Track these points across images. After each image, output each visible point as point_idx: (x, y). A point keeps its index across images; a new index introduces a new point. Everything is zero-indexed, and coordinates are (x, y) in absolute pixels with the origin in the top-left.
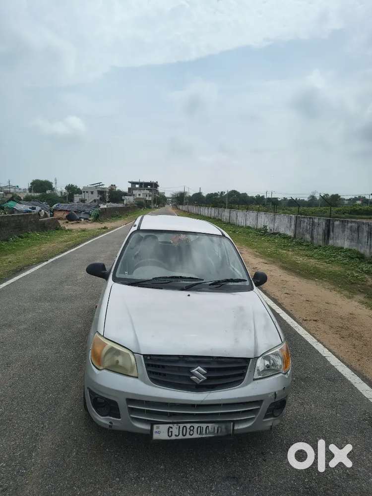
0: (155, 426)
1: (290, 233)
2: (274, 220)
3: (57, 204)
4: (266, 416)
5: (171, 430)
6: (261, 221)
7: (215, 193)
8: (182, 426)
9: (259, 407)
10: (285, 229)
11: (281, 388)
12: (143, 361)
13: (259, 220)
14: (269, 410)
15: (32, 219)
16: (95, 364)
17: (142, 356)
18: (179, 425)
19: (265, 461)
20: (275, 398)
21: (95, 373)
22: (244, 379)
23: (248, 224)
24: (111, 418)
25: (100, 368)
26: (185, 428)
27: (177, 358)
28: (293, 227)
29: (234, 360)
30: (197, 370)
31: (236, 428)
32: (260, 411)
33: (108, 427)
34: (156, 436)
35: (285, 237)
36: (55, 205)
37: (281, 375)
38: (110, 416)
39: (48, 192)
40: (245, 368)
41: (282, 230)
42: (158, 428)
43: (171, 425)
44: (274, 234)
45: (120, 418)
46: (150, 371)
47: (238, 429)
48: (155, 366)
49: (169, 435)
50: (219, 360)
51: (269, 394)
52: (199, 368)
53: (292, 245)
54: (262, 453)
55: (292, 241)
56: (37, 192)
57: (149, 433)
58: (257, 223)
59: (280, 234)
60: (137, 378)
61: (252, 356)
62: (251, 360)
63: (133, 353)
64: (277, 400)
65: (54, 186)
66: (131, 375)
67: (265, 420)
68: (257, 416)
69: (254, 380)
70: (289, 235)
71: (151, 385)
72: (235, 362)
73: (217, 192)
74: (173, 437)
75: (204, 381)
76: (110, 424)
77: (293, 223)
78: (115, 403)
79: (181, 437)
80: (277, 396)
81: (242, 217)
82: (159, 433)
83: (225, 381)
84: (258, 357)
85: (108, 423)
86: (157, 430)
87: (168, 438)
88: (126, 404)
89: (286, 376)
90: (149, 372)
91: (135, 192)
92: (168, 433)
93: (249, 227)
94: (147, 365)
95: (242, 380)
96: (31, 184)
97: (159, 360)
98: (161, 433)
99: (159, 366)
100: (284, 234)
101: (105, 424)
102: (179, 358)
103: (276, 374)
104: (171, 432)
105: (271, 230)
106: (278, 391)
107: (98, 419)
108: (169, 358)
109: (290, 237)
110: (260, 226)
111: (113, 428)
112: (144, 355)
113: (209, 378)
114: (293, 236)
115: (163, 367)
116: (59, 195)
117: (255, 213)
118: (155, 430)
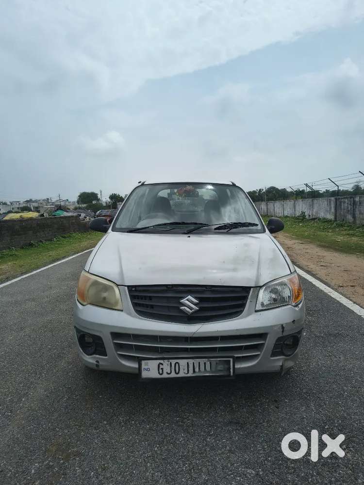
0: (143, 362)
1: (330, 217)
2: (312, 206)
3: (100, 211)
4: (274, 354)
5: (161, 366)
6: (299, 208)
7: (254, 191)
8: (173, 362)
9: (264, 342)
10: (324, 213)
11: (289, 320)
12: (127, 293)
13: (297, 208)
14: (276, 346)
15: (74, 221)
16: (80, 301)
17: (126, 288)
18: (170, 360)
19: (277, 408)
20: (283, 332)
21: (80, 309)
22: (243, 310)
23: (286, 214)
24: (97, 356)
25: (85, 304)
26: (177, 365)
27: (165, 288)
28: (333, 210)
29: (231, 289)
30: (187, 300)
31: (238, 366)
32: (265, 346)
33: (95, 367)
34: (145, 374)
35: (326, 221)
36: (98, 212)
37: (290, 306)
38: (96, 354)
39: (94, 202)
40: (245, 298)
41: (322, 215)
42: (147, 364)
43: (162, 361)
44: (314, 219)
45: (106, 356)
46: (136, 303)
47: (240, 368)
48: (142, 298)
49: (159, 373)
50: (213, 288)
51: (275, 326)
52: (189, 297)
53: (332, 227)
54: (276, 401)
55: (332, 224)
56: (84, 203)
57: (137, 371)
58: (295, 211)
59: (319, 219)
60: (122, 311)
61: (253, 285)
62: (252, 289)
63: (118, 285)
64: (285, 334)
65: (99, 196)
66: (116, 308)
67: (272, 358)
68: (262, 353)
69: (256, 311)
70: (330, 218)
71: (136, 317)
72: (232, 292)
73: (255, 190)
74: (165, 376)
75: (196, 312)
76: (96, 363)
77: (333, 206)
78: (99, 338)
79: (173, 375)
80: (285, 329)
81: (279, 208)
82: (148, 370)
83: (221, 313)
84: (261, 287)
85: (94, 362)
86: (146, 367)
87: (158, 376)
88: (111, 340)
89: (297, 309)
90: (135, 305)
91: (174, 196)
92: (159, 370)
93: (287, 217)
94: (133, 297)
95: (241, 312)
96: (79, 196)
97: (144, 291)
98: (151, 370)
99: (145, 298)
100: (324, 219)
101: (93, 364)
102: (167, 287)
103: (283, 306)
104: (162, 369)
105: (310, 216)
106: (286, 323)
107: (85, 358)
108: (156, 288)
109: (331, 221)
110: (298, 214)
111: (101, 368)
112: (128, 287)
113: (201, 309)
114: (333, 219)
115: (150, 298)
116: (104, 204)
117: (292, 202)
118: (143, 366)
